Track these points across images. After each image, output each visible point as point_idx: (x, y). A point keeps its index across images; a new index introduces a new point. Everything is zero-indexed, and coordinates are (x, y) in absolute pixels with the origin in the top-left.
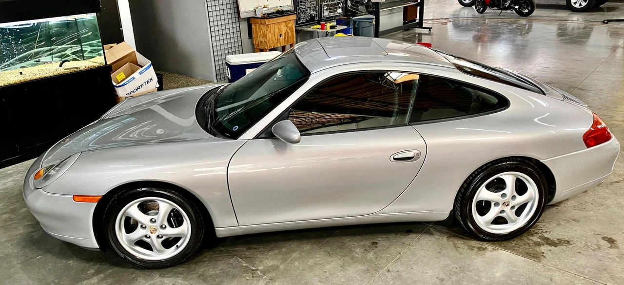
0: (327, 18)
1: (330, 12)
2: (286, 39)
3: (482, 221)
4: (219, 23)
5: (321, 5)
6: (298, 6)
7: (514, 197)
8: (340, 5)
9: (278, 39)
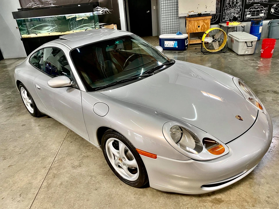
0: (248, 19)
1: (252, 15)
2: (203, 29)
5: (244, 11)
6: (224, 11)
8: (263, 12)
9: (196, 28)
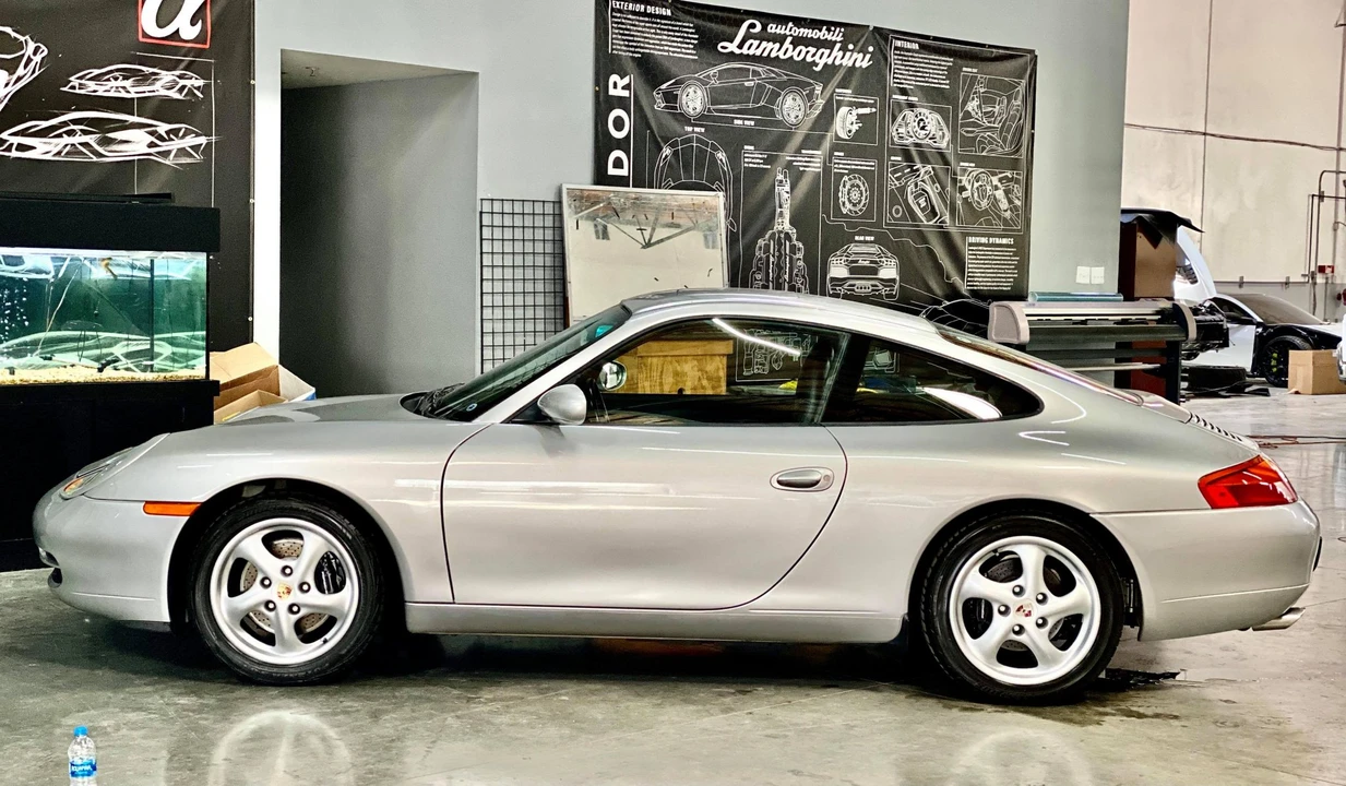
3: (978, 652)
4: (509, 340)
7: (1043, 600)
